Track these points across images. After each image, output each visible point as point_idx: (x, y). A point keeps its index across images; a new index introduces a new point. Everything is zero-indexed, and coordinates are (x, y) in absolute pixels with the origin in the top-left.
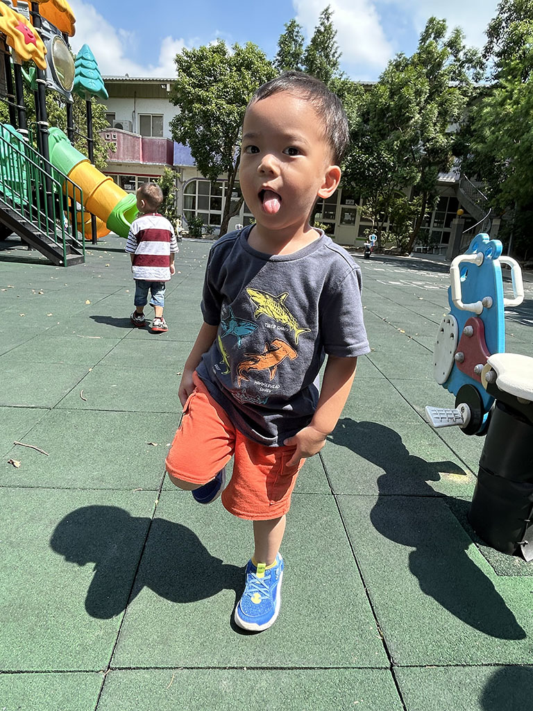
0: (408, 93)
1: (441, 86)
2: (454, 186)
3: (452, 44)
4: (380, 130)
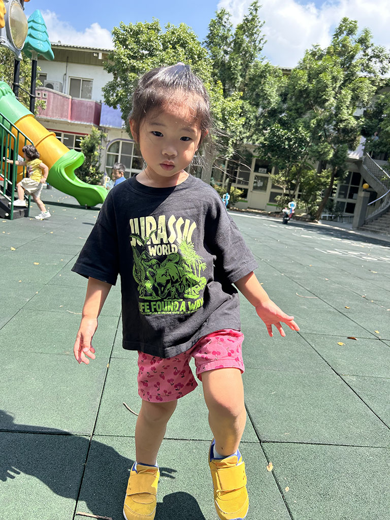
0: (326, 78)
1: (353, 75)
2: (358, 163)
4: (298, 109)
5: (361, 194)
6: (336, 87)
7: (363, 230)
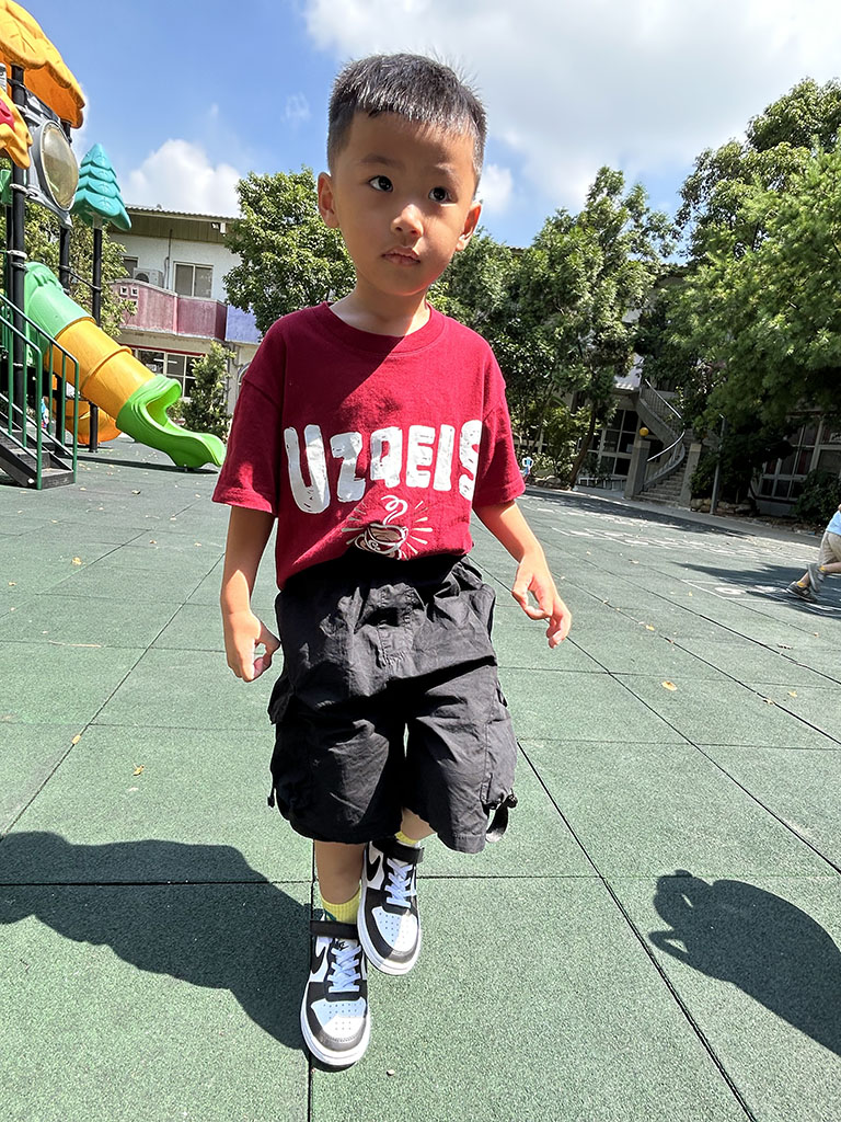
0: (576, 262)
1: (618, 258)
2: (632, 396)
3: (631, 204)
4: (536, 311)
5: (638, 444)
6: (592, 276)
7: (641, 500)
